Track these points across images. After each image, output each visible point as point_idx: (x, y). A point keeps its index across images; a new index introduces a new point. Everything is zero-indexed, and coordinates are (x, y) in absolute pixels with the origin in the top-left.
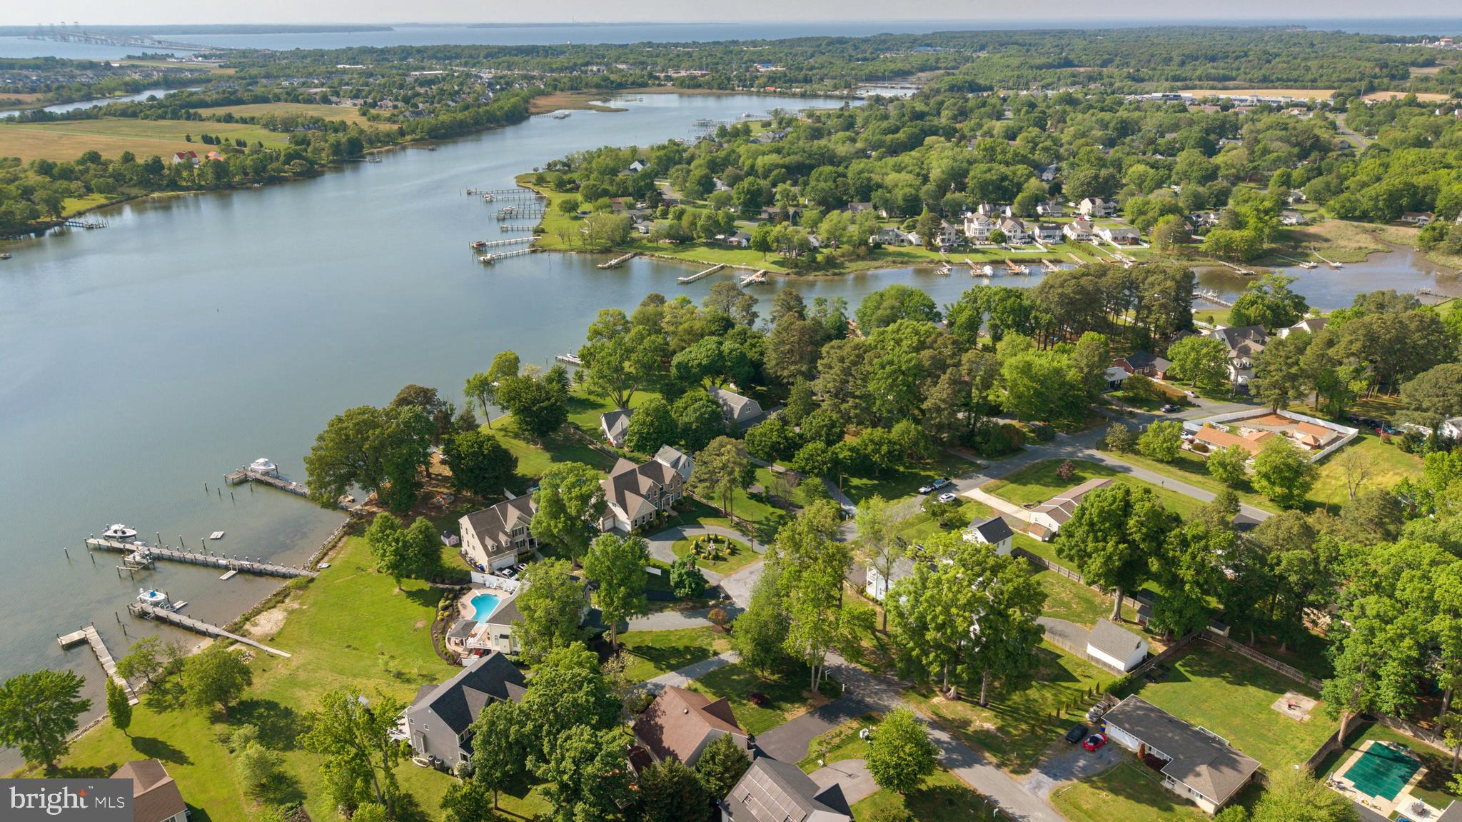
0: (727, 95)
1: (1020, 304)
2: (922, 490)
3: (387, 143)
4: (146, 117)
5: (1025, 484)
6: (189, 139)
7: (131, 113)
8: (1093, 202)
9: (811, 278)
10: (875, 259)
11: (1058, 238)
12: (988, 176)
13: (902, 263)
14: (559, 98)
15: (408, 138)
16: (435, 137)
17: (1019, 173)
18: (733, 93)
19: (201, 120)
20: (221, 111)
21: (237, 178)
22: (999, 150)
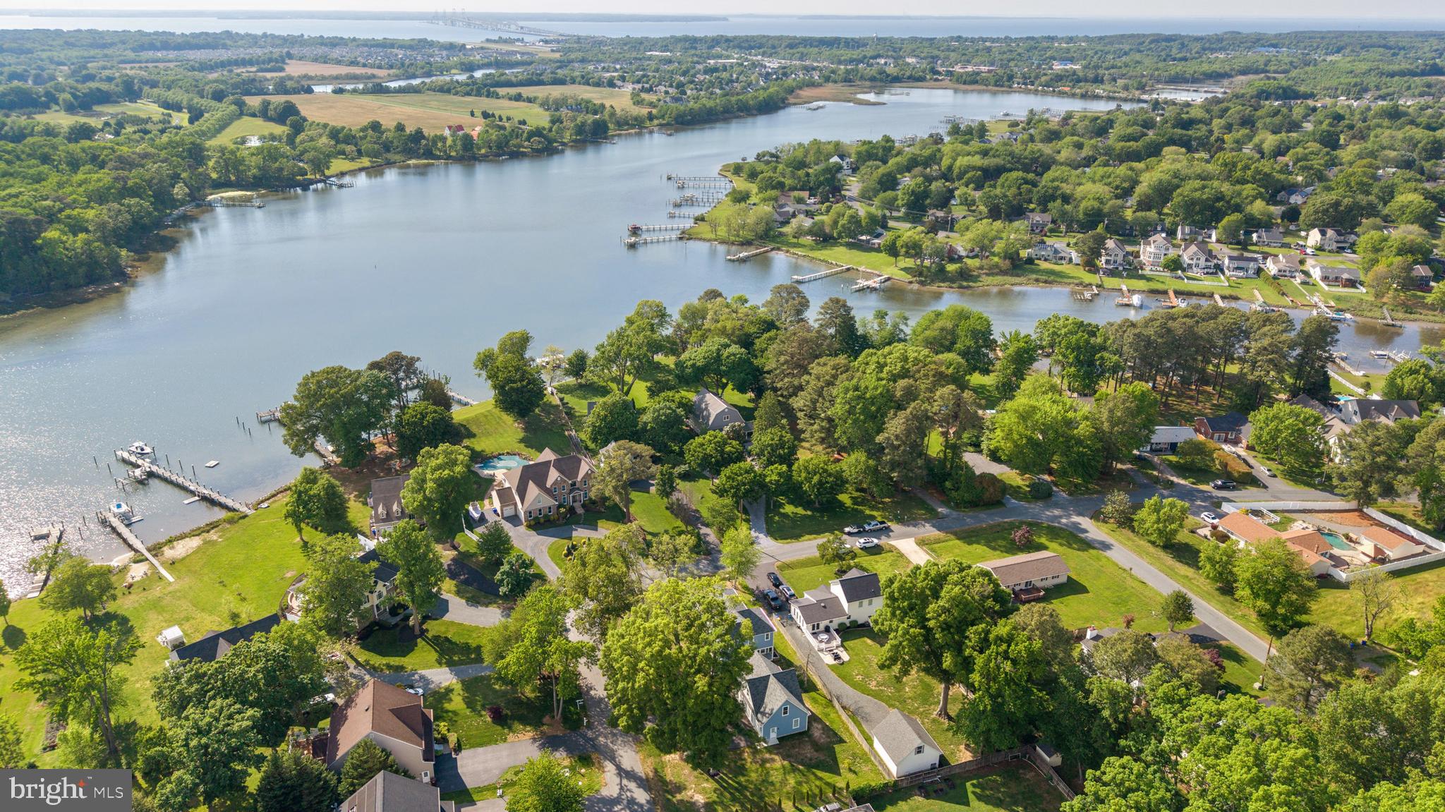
0: (1003, 92)
1: (1087, 342)
2: (847, 530)
3: (633, 127)
4: (456, 94)
5: (970, 543)
6: (472, 114)
7: (445, 90)
8: (1323, 233)
9: (934, 288)
10: (1018, 276)
11: (1251, 272)
12: (1197, 194)
13: (1046, 282)
14: (829, 88)
15: (656, 122)
16: (682, 123)
17: (1245, 193)
18: (1010, 90)
19: (498, 97)
20: (513, 91)
21: (483, 151)
22: (1240, 166)
